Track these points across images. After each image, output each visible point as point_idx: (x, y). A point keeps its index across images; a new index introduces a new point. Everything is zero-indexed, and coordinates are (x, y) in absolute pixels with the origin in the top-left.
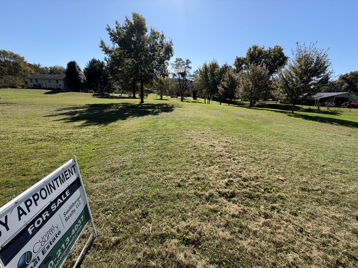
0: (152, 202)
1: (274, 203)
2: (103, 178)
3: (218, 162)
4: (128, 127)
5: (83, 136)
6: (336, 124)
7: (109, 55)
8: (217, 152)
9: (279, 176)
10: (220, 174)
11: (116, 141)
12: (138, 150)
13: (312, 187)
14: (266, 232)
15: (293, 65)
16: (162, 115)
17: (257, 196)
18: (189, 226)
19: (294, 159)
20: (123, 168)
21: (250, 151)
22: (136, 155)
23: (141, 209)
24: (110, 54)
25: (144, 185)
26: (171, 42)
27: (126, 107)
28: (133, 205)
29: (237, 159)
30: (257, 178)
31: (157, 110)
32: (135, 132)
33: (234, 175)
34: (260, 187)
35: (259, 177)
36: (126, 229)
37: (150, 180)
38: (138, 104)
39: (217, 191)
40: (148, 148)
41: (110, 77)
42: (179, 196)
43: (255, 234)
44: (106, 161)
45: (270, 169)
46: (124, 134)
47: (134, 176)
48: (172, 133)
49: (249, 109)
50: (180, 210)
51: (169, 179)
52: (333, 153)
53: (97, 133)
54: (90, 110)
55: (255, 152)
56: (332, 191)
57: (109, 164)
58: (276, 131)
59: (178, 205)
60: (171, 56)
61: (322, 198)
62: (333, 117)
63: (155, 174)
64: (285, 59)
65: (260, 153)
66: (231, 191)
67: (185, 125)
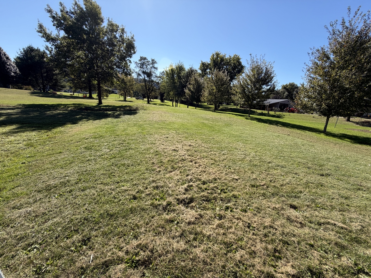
0: (97, 223)
1: (228, 203)
2: (31, 200)
3: (179, 167)
4: (78, 133)
5: (8, 146)
6: (280, 125)
7: (52, 44)
8: (180, 156)
9: (234, 176)
10: (181, 179)
11: (59, 151)
12: (88, 161)
13: (260, 183)
14: (219, 234)
15: (248, 73)
16: (124, 118)
17: (213, 198)
18: (140, 244)
19: (248, 158)
20: (64, 184)
21: (211, 153)
22: (84, 167)
23: (82, 234)
24: (54, 42)
25: (90, 202)
26: (133, 38)
27: (79, 109)
28: (71, 231)
29: (198, 162)
30: (216, 180)
31: (118, 112)
32: (87, 139)
33: (194, 180)
34: (217, 188)
35: (217, 178)
36: (56, 266)
37: (99, 196)
38: (95, 105)
39: (175, 198)
40: (102, 157)
41: (56, 72)
42: (132, 211)
43: (209, 238)
44: (39, 177)
45: (227, 169)
46: (71, 142)
47: (78, 194)
48: (133, 138)
49: (214, 113)
50: (132, 227)
51: (123, 192)
52: (277, 150)
53: (32, 141)
54: (24, 112)
55: (215, 154)
56: (274, 184)
57: (44, 182)
58: (235, 133)
59: (130, 221)
60: (133, 54)
61: (267, 191)
62: (278, 120)
63: (106, 187)
64: (242, 67)
65: (219, 155)
66: (189, 196)
67: (149, 129)
